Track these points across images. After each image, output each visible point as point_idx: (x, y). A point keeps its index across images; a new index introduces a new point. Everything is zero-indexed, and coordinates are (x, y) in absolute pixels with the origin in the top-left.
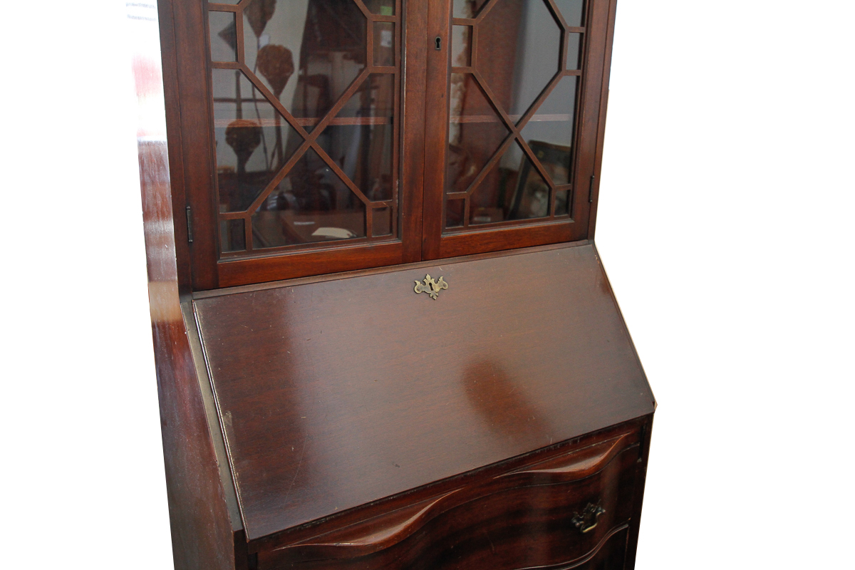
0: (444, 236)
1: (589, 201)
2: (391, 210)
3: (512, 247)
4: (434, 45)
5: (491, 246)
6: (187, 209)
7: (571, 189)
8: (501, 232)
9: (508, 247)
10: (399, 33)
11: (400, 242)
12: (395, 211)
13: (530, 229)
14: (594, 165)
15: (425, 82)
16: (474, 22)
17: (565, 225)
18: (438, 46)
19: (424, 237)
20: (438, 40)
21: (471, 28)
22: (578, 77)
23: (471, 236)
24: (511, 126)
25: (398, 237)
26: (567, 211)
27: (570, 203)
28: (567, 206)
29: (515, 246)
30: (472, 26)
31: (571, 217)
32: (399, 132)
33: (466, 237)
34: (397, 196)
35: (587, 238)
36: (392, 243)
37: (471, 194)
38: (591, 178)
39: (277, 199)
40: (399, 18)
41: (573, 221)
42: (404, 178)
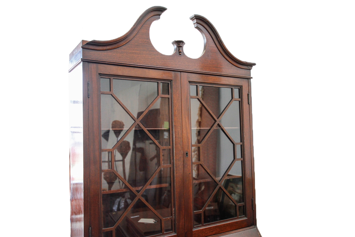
0: (194, 230)
1: (252, 209)
2: (172, 221)
3: (222, 232)
4: (185, 155)
5: (214, 232)
6: (89, 229)
7: (244, 204)
9: (221, 232)
10: (172, 152)
11: (176, 234)
12: (173, 221)
13: (229, 223)
14: (253, 195)
15: (183, 169)
16: (200, 145)
17: (244, 220)
18: (187, 155)
19: (186, 231)
20: (187, 153)
21: (199, 148)
22: (242, 161)
23: (205, 229)
24: (218, 182)
25: (175, 232)
26: (244, 214)
27: (245, 211)
28: (244, 212)
29: (224, 231)
30: (199, 147)
31: (246, 216)
32: (174, 189)
33: (203, 229)
34: (174, 215)
35: (254, 225)
36: (172, 235)
37: (204, 211)
38: (252, 200)
39: (124, 203)
40: (172, 147)
41: (247, 218)
42: (176, 207)
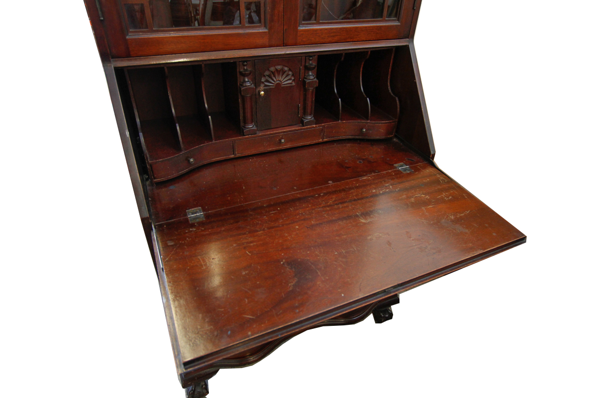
0: (301, 28)
1: (413, 9)
5: (336, 39)
8: (344, 28)
9: (349, 40)
11: (267, 30)
17: (393, 26)
19: (285, 27)
23: (321, 30)
25: (265, 27)
26: (396, 16)
28: (396, 12)
29: (354, 40)
31: (398, 20)
33: (317, 30)
35: (408, 38)
36: (261, 31)
41: (399, 24)
